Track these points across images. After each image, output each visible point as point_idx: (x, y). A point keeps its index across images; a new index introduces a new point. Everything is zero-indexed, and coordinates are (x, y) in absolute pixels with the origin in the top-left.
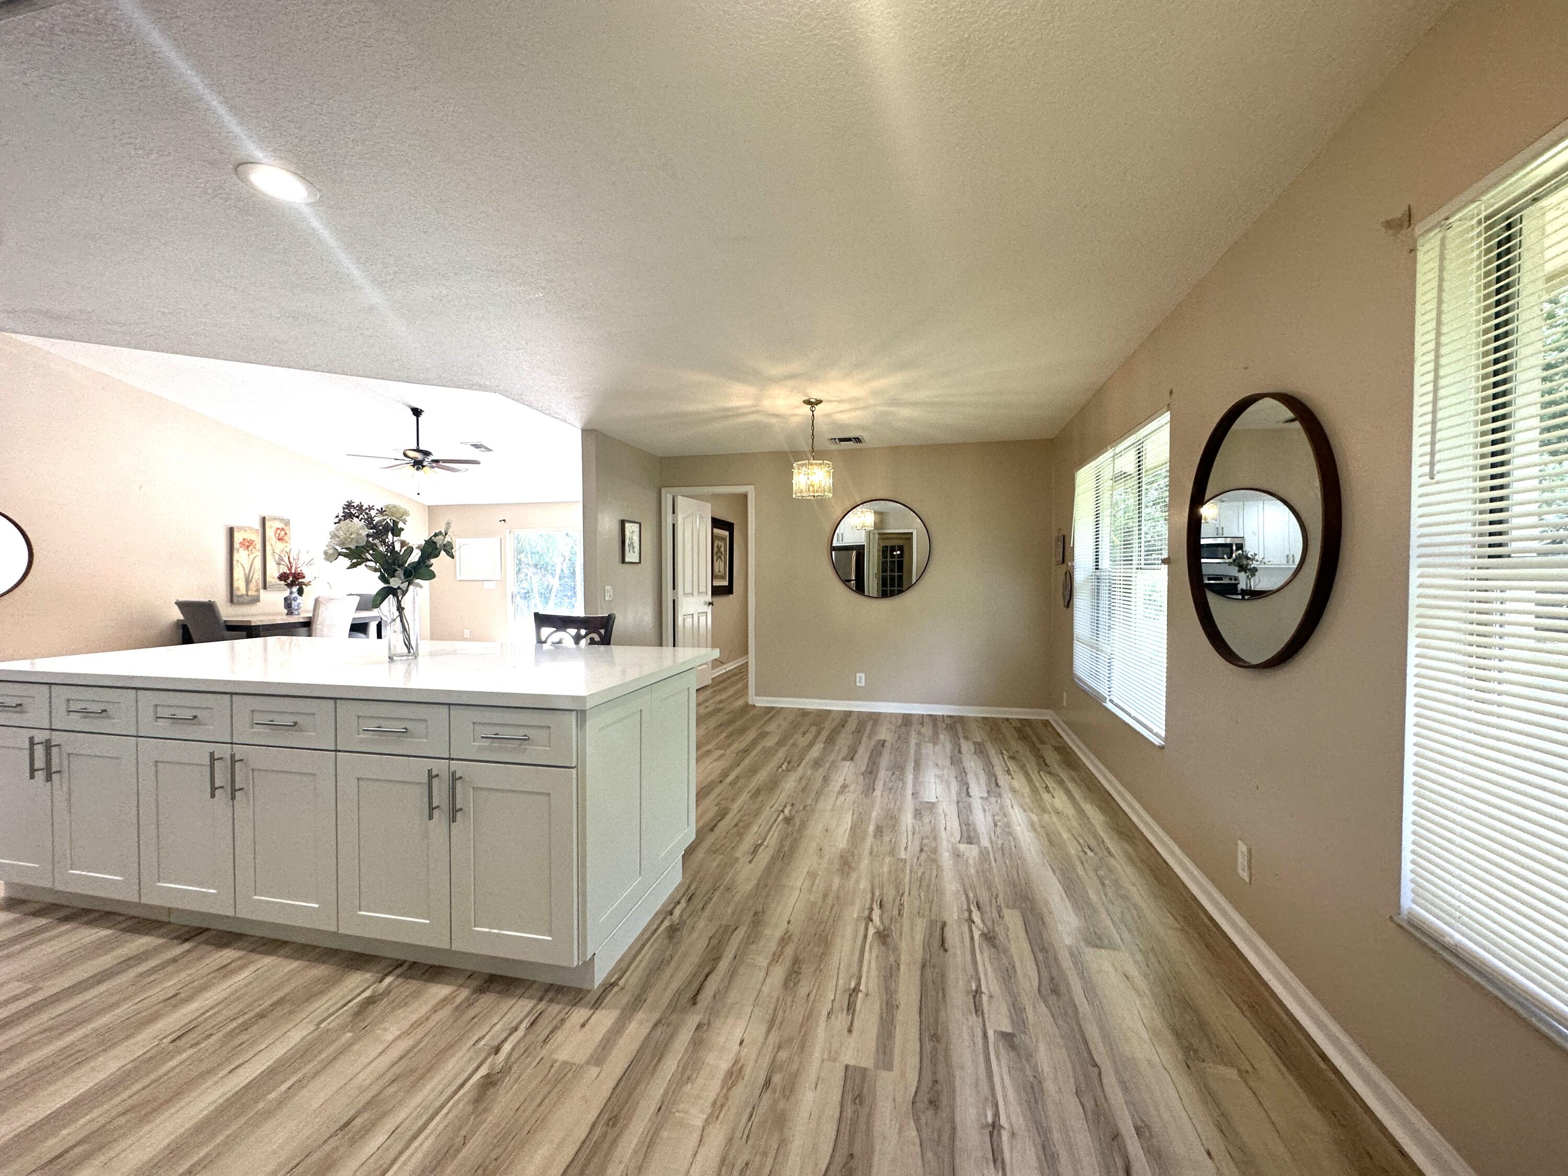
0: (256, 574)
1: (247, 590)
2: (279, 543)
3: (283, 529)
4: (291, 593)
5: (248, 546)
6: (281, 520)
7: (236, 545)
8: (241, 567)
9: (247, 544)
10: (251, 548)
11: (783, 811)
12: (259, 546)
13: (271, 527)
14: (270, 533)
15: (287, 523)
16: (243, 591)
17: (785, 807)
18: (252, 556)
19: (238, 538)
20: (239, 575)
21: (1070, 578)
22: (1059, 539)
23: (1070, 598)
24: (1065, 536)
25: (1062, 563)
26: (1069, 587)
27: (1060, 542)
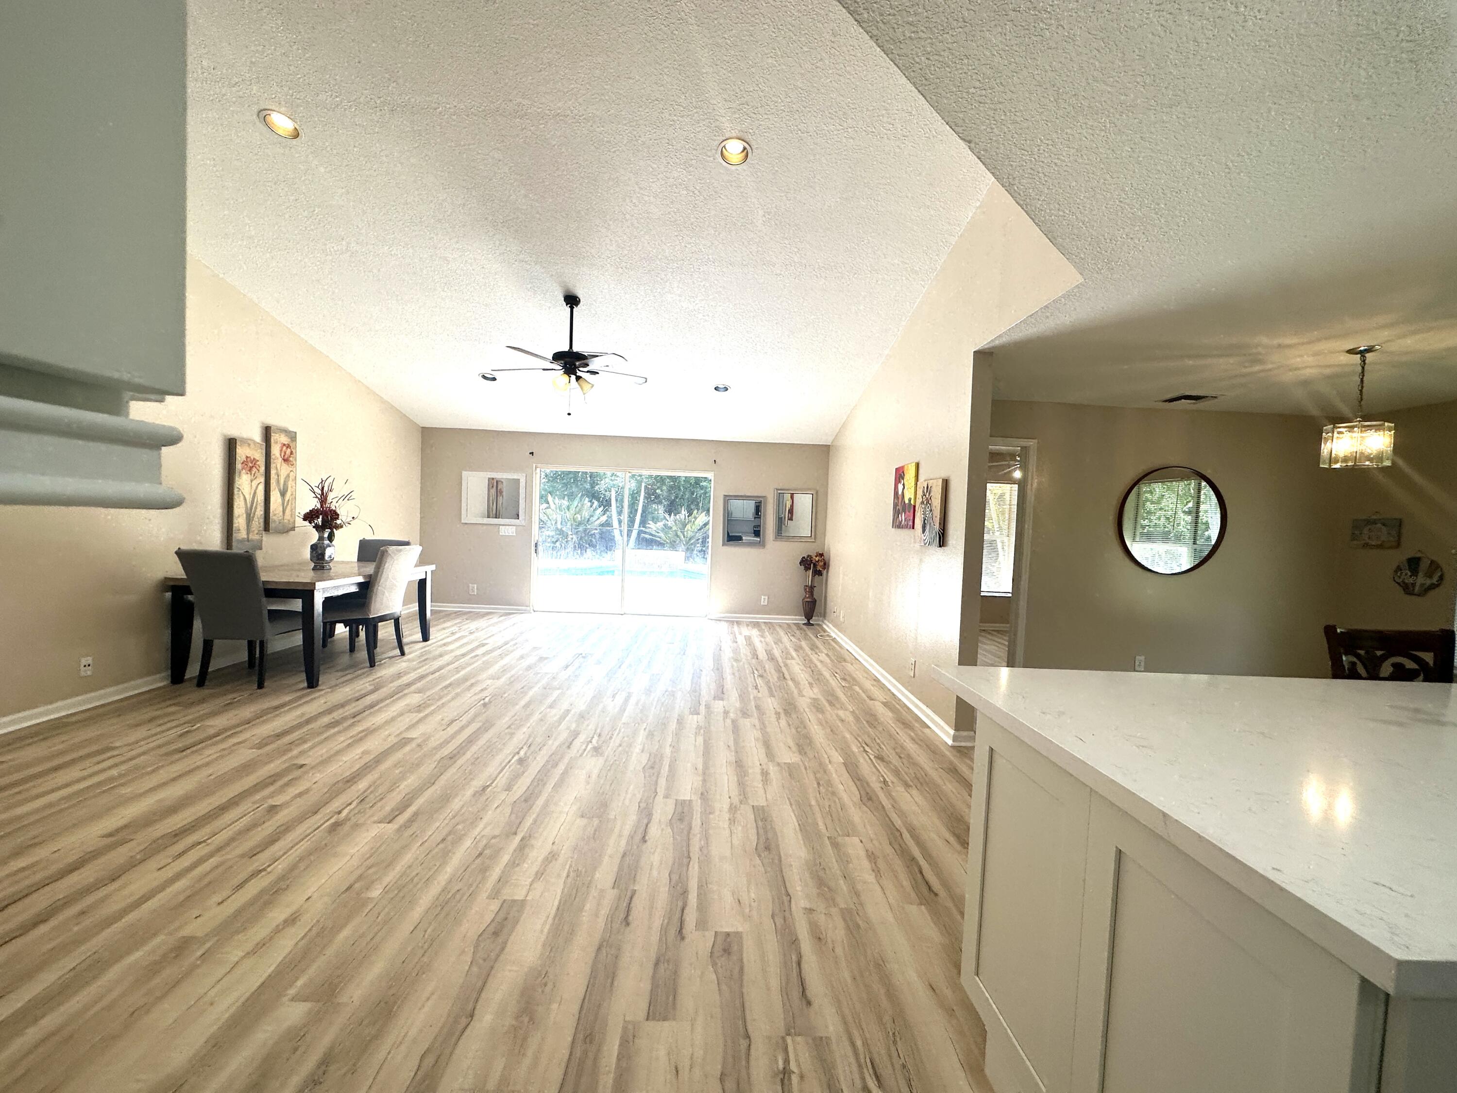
0: (258, 510)
1: (248, 534)
2: (285, 466)
3: (288, 446)
4: (321, 538)
5: (251, 468)
6: (286, 432)
7: (239, 466)
8: (242, 498)
9: (250, 464)
10: (254, 470)
12: (263, 469)
13: (277, 443)
14: (275, 450)
15: (293, 436)
16: (243, 534)
18: (255, 483)
19: (242, 452)
20: (239, 509)
21: (1434, 566)
22: (1375, 522)
23: (1432, 587)
24: (1400, 520)
25: (1393, 548)
26: (1429, 574)
27: (1379, 525)
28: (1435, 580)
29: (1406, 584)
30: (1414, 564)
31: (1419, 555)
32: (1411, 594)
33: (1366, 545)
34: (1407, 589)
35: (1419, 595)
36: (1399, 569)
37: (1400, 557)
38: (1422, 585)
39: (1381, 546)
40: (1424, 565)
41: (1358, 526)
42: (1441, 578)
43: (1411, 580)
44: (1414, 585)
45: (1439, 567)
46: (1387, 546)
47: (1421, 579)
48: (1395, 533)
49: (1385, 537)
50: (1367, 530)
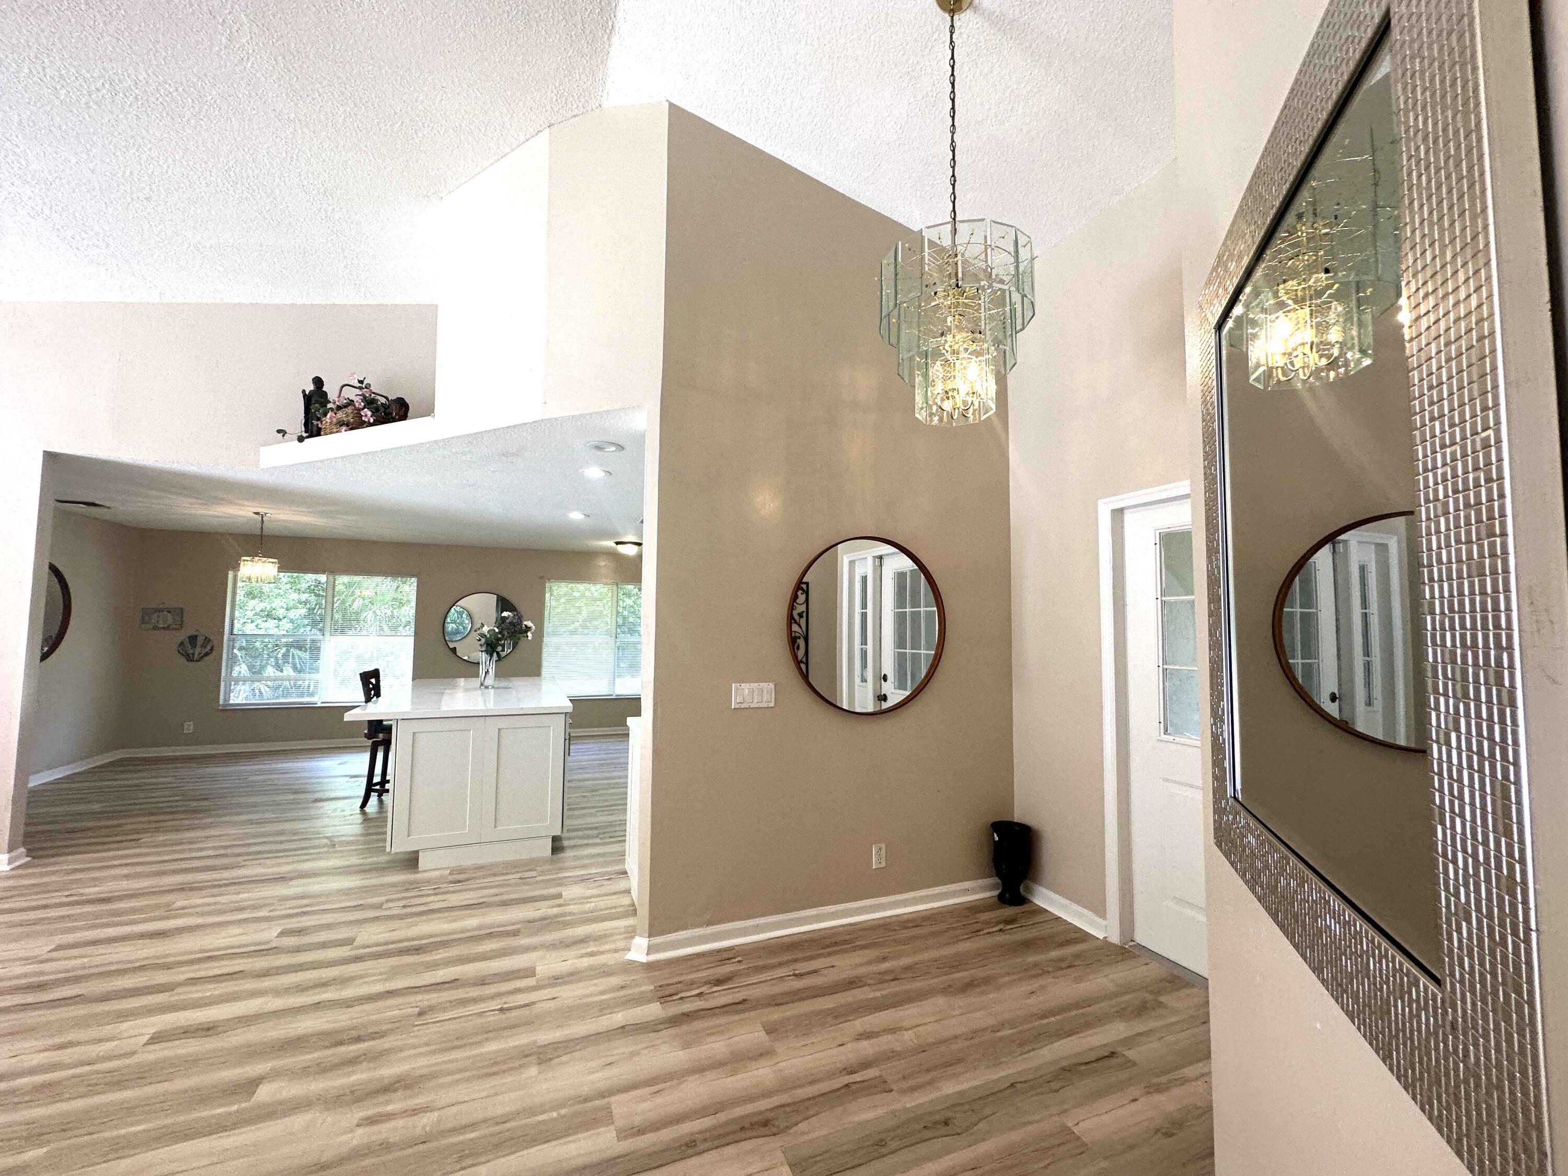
21: (207, 640)
22: (161, 610)
23: (207, 654)
24: (182, 609)
25: (177, 629)
26: (205, 647)
27: (165, 613)
28: (208, 649)
29: (187, 654)
30: (193, 639)
31: (196, 633)
32: (192, 661)
33: (155, 628)
34: (190, 658)
35: (198, 661)
36: (182, 644)
37: (183, 635)
38: (200, 654)
39: (168, 628)
40: (200, 640)
41: (147, 614)
42: (212, 647)
43: (191, 651)
44: (193, 654)
45: (210, 640)
46: (171, 627)
47: (198, 650)
48: (178, 618)
49: (170, 621)
50: (155, 616)
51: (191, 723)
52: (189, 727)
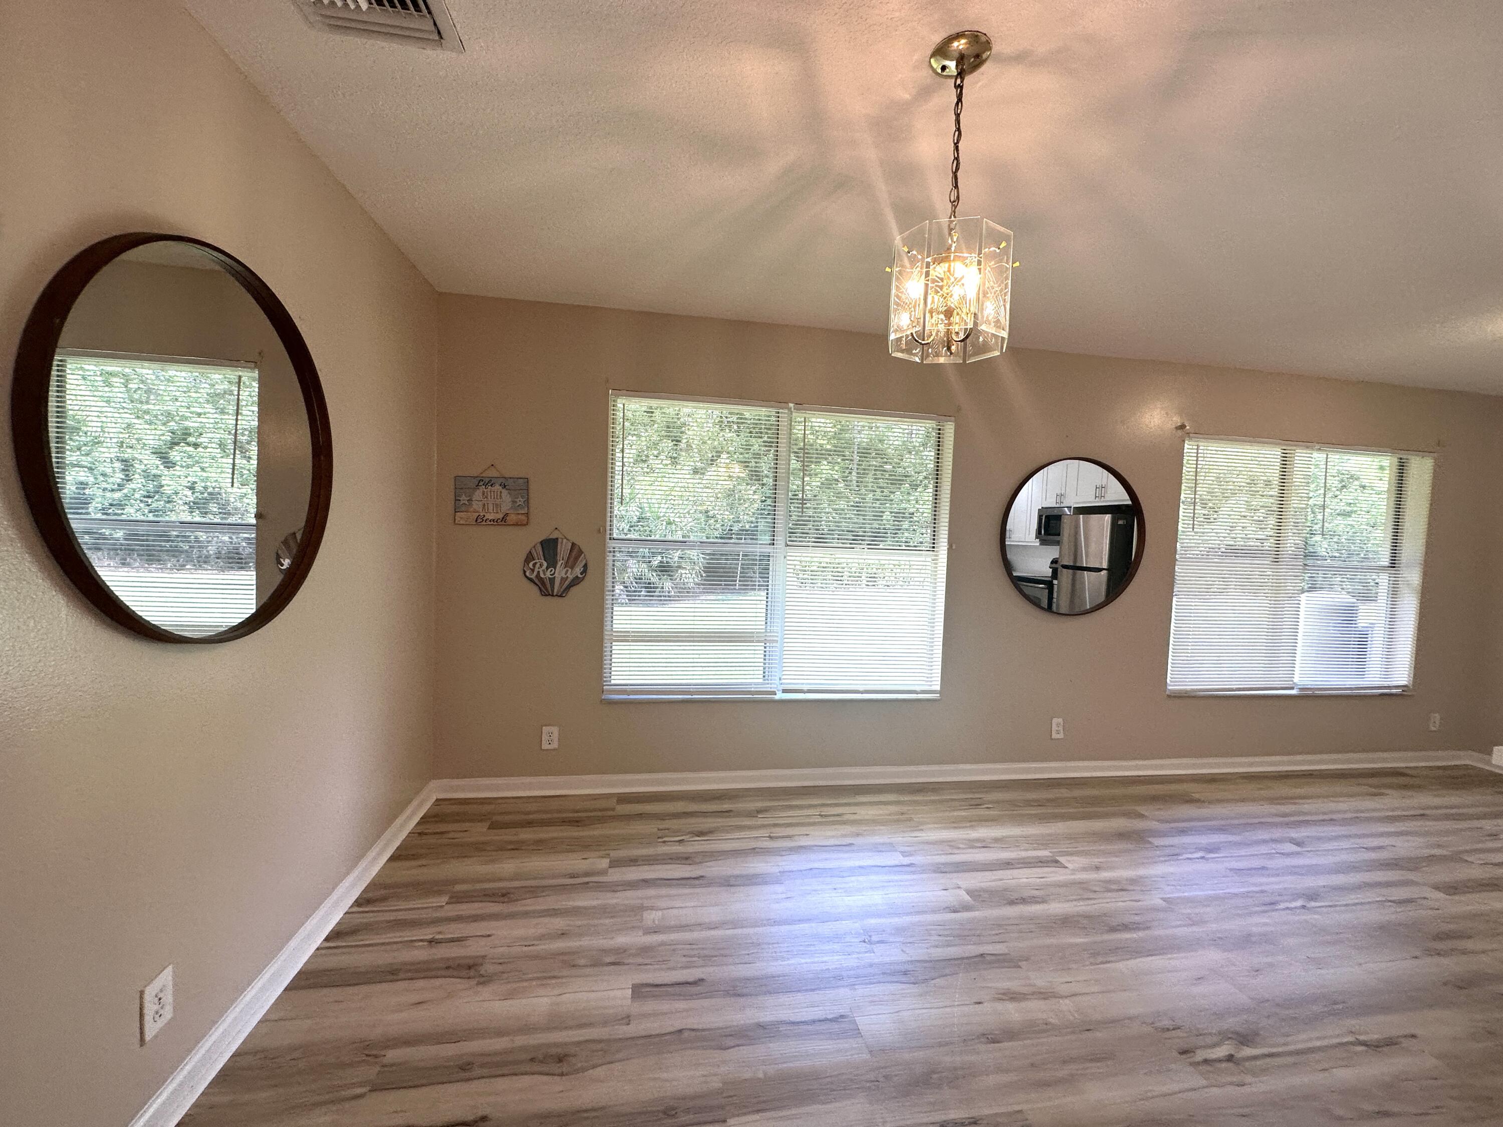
11: (1230, 1058)
17: (1206, 1061)
21: (576, 552)
22: (490, 483)
23: (576, 581)
24: (527, 479)
25: (516, 525)
26: (570, 563)
27: (497, 487)
28: (578, 570)
29: (541, 580)
30: (549, 547)
31: (554, 536)
32: (550, 595)
33: (479, 521)
34: (545, 588)
35: (561, 596)
36: (529, 557)
37: (531, 537)
38: (563, 580)
39: (503, 521)
40: (563, 550)
41: (462, 487)
42: (585, 566)
43: (548, 574)
44: (552, 581)
45: (581, 552)
46: (512, 518)
47: (560, 572)
48: (520, 501)
49: (506, 506)
50: (478, 495)
51: (555, 730)
52: (551, 737)
